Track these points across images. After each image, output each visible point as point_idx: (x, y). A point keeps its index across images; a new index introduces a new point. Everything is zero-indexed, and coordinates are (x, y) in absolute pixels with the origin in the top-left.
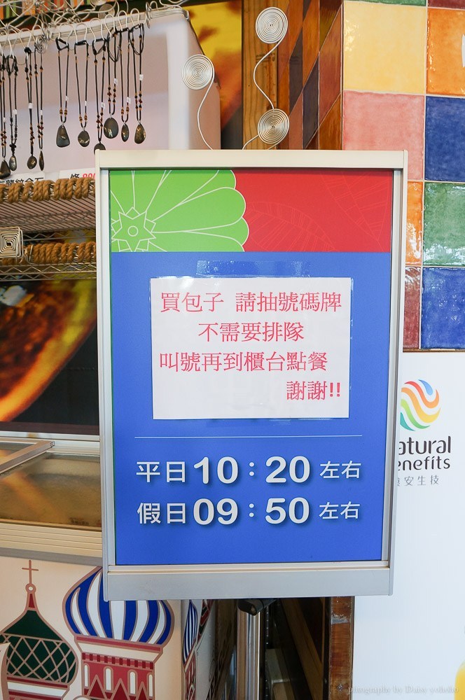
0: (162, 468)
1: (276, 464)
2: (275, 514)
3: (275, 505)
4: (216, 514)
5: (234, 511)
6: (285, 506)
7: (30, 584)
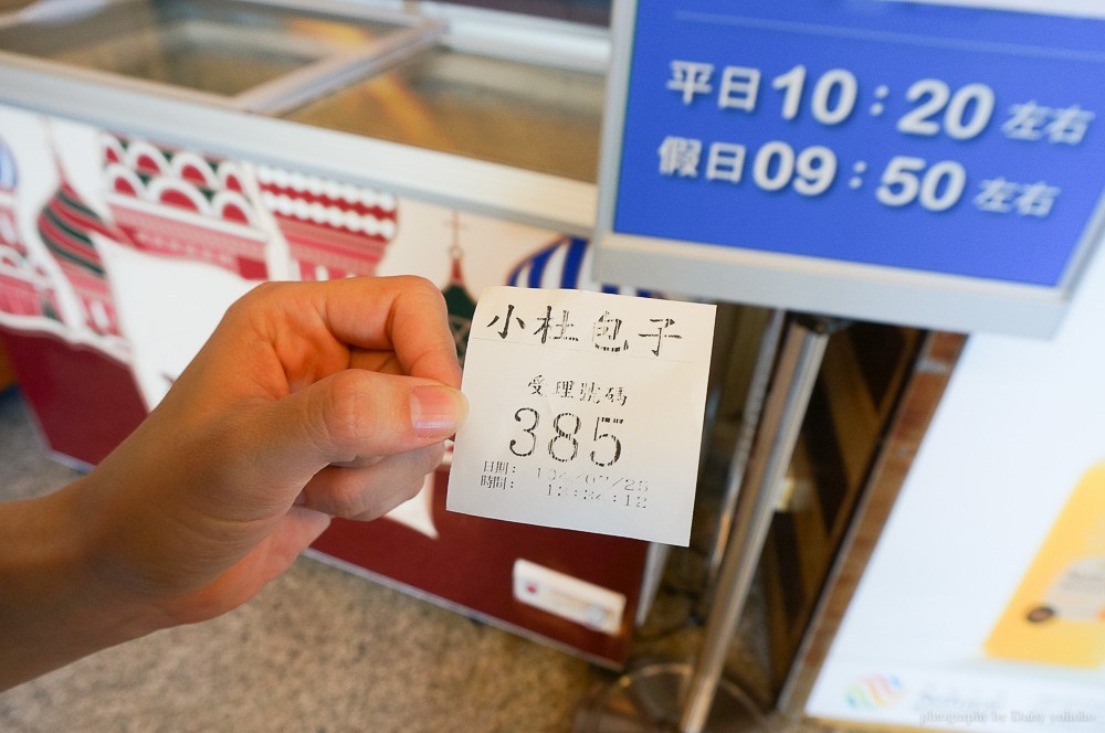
0: (715, 80)
1: (926, 97)
2: (896, 188)
3: (903, 171)
4: (795, 175)
5: (826, 174)
6: (920, 175)
7: (454, 248)
